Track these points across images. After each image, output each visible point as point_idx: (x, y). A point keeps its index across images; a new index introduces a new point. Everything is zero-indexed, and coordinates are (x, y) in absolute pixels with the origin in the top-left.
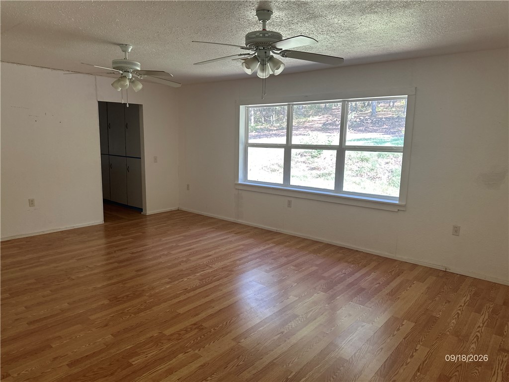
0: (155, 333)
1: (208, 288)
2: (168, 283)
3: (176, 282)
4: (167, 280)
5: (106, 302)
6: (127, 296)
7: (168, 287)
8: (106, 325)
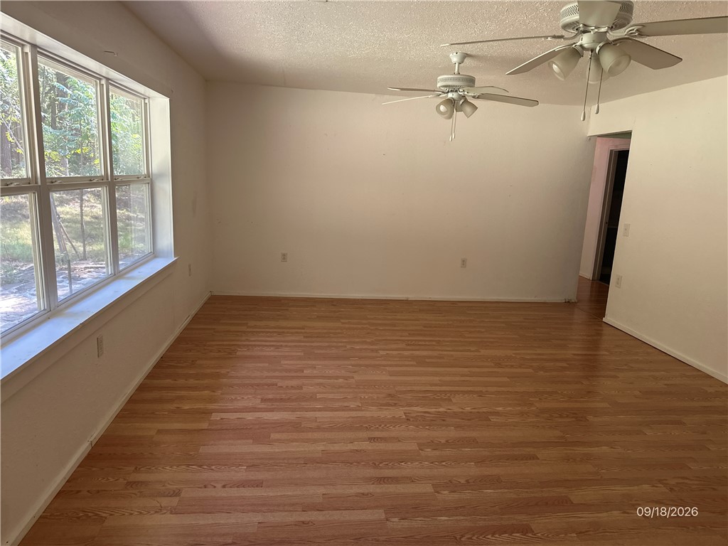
0: (541, 373)
1: (450, 388)
2: (497, 414)
3: (485, 410)
4: (494, 419)
5: (591, 418)
6: (561, 416)
7: (501, 409)
8: (589, 392)
